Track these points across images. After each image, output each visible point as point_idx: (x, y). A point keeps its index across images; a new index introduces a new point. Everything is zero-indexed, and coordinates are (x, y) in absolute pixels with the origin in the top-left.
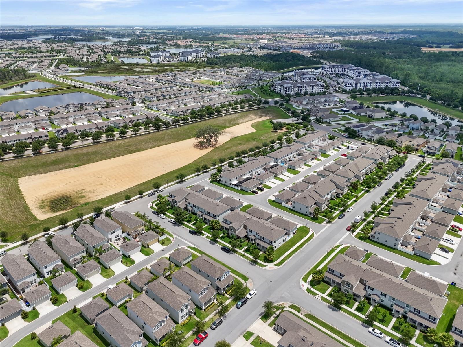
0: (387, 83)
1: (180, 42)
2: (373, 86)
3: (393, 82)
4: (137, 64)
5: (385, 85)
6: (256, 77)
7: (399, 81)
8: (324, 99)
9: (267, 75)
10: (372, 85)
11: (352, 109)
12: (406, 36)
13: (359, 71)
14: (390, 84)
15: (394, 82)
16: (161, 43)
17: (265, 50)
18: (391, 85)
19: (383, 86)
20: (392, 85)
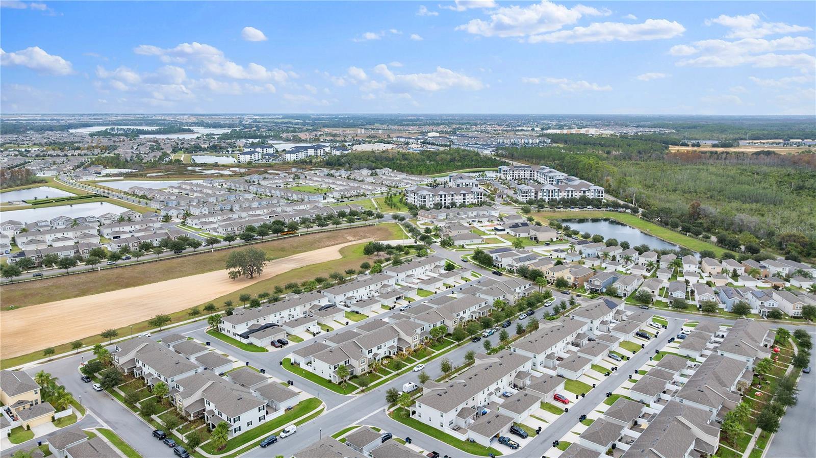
0: (584, 192)
1: (303, 136)
2: (563, 194)
3: (593, 191)
4: (216, 166)
5: (582, 194)
6: (390, 182)
7: (602, 189)
8: (475, 213)
9: (409, 179)
10: (560, 194)
11: (510, 227)
12: (657, 130)
13: (551, 175)
14: (588, 194)
15: (595, 190)
16: (273, 136)
17: (427, 145)
18: (590, 195)
19: (578, 195)
20: (593, 194)
